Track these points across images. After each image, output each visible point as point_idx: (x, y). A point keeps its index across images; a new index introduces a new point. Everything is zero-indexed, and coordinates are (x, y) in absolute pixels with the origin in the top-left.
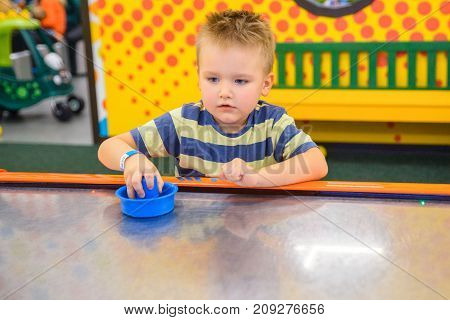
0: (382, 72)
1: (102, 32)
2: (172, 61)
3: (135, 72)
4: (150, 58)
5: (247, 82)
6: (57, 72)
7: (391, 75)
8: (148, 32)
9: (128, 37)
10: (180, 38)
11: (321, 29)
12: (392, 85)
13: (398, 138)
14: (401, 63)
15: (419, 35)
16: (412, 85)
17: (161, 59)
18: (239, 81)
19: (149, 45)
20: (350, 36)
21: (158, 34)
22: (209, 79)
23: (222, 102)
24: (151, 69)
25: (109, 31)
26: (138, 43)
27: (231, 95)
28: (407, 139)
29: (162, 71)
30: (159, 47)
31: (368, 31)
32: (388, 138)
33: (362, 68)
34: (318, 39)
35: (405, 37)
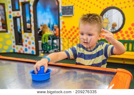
1: (62, 35)
5: (92, 35)
6: (55, 44)
13: (124, 62)
14: (126, 45)
15: (130, 39)
16: (128, 50)
18: (90, 35)
22: (81, 34)
25: (64, 35)
31: (118, 37)
35: (127, 39)
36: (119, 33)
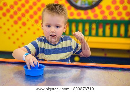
0: (101, 31)
2: (24, 24)
3: (10, 28)
4: (16, 22)
5: (60, 27)
7: (104, 32)
8: (15, 13)
9: (8, 15)
10: (27, 16)
11: (79, 14)
12: (104, 35)
13: (106, 55)
14: (108, 28)
15: (114, 18)
16: (111, 35)
17: (20, 23)
19: (16, 18)
20: (89, 17)
21: (19, 14)
22: (47, 26)
23: (51, 34)
24: (16, 27)
25: (1, 12)
26: (12, 17)
27: (54, 31)
28: (109, 55)
29: (20, 28)
30: (20, 19)
31: (96, 16)
32: (102, 55)
33: (93, 29)
34: (77, 18)
35: (109, 18)
36: (96, 8)
